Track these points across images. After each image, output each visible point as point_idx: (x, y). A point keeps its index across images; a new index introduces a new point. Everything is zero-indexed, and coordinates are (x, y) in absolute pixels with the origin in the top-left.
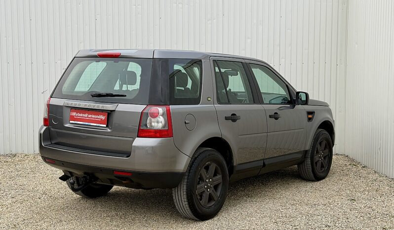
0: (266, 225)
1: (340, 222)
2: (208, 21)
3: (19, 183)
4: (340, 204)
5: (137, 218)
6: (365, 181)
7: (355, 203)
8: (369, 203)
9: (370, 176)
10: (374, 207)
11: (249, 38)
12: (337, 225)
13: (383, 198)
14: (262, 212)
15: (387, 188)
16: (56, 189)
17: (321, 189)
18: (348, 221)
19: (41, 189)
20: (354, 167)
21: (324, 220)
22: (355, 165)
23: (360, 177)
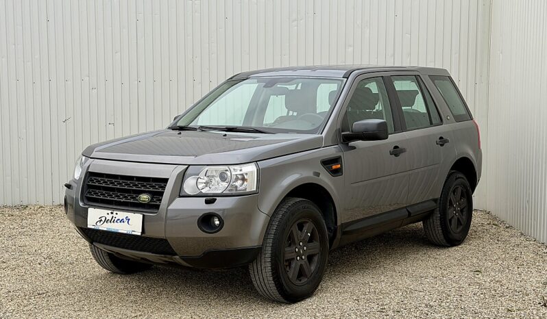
0: (342, 304)
1: (448, 301)
2: (293, 21)
3: (18, 243)
4: (457, 277)
5: (165, 292)
6: (503, 246)
7: (480, 275)
8: (499, 276)
9: (513, 240)
10: (504, 282)
11: (350, 46)
12: (443, 304)
13: (521, 269)
14: (343, 286)
15: (532, 255)
16: (67, 251)
17: (437, 256)
18: (461, 300)
19: (46, 251)
20: (494, 227)
21: (426, 297)
22: (496, 225)
23: (498, 240)
